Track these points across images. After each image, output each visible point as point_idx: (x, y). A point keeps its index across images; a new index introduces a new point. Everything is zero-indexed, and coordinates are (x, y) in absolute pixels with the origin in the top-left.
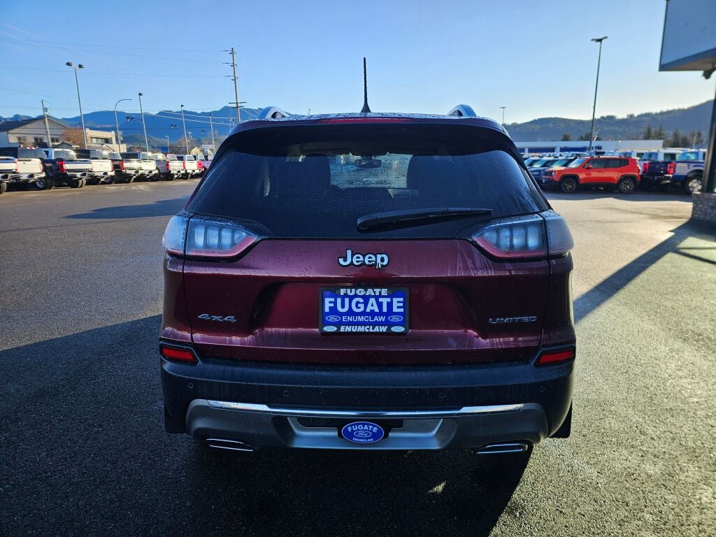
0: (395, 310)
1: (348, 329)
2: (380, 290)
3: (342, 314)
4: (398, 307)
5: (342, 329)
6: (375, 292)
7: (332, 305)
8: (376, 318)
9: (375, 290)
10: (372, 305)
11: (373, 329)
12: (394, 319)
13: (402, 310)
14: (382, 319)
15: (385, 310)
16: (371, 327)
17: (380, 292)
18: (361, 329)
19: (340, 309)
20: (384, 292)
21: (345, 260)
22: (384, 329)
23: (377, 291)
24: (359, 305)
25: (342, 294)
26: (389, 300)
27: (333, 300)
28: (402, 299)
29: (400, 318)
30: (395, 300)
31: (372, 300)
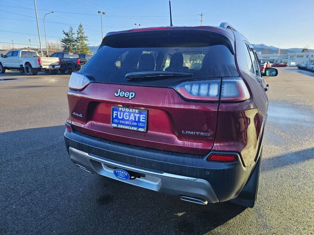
0: (141, 120)
1: (121, 126)
2: (135, 110)
3: (120, 119)
4: (143, 119)
5: (119, 126)
6: (133, 111)
7: (116, 115)
8: (133, 123)
9: (133, 110)
10: (132, 117)
11: (131, 128)
12: (140, 125)
13: (144, 121)
14: (136, 124)
15: (137, 120)
16: (131, 127)
17: (135, 111)
18: (126, 127)
19: (119, 117)
20: (137, 111)
21: (117, 94)
22: (135, 129)
23: (134, 110)
24: (127, 116)
25: (120, 110)
26: (139, 115)
27: (116, 112)
28: (144, 116)
29: (143, 125)
30: (142, 116)
31: (132, 115)
